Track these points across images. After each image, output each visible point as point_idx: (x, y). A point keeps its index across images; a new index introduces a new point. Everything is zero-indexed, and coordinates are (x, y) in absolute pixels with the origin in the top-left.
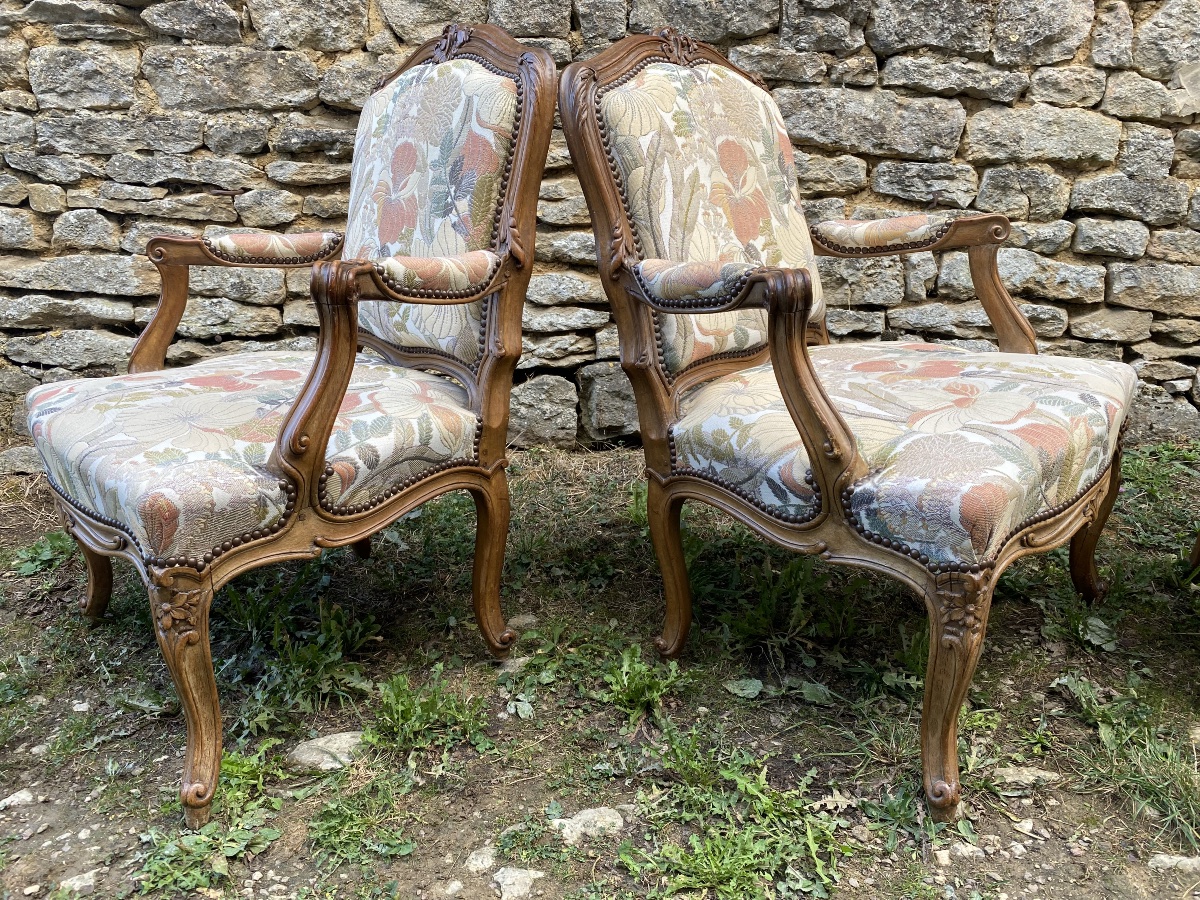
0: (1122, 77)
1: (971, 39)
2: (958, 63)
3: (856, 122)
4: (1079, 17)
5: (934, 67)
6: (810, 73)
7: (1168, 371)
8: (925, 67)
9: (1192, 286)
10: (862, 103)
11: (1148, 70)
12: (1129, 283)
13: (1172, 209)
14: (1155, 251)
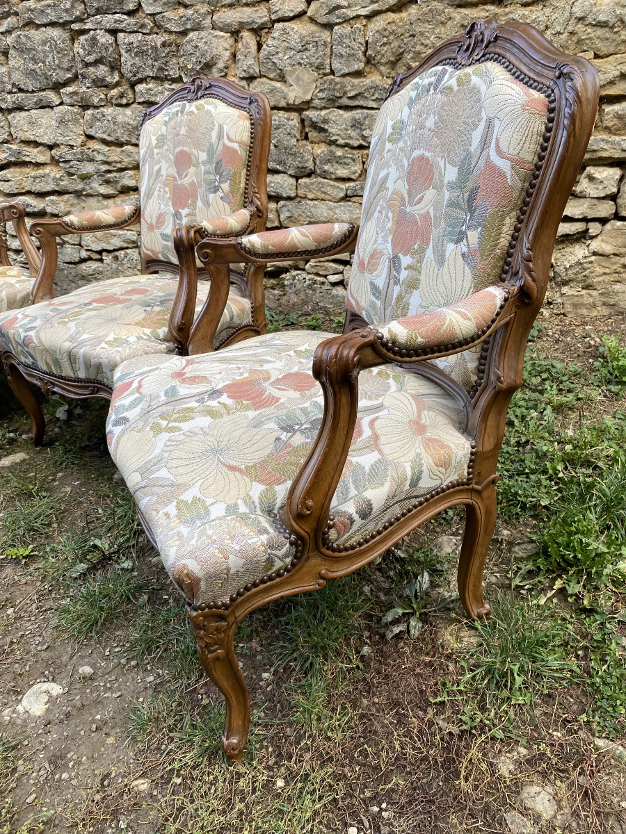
0: (256, 83)
1: (167, 70)
2: (167, 85)
3: (123, 127)
4: (221, 48)
5: (156, 89)
6: (96, 100)
7: (326, 269)
8: (150, 90)
9: (325, 214)
10: (125, 115)
11: (271, 76)
12: (288, 214)
13: (300, 165)
14: (301, 192)
